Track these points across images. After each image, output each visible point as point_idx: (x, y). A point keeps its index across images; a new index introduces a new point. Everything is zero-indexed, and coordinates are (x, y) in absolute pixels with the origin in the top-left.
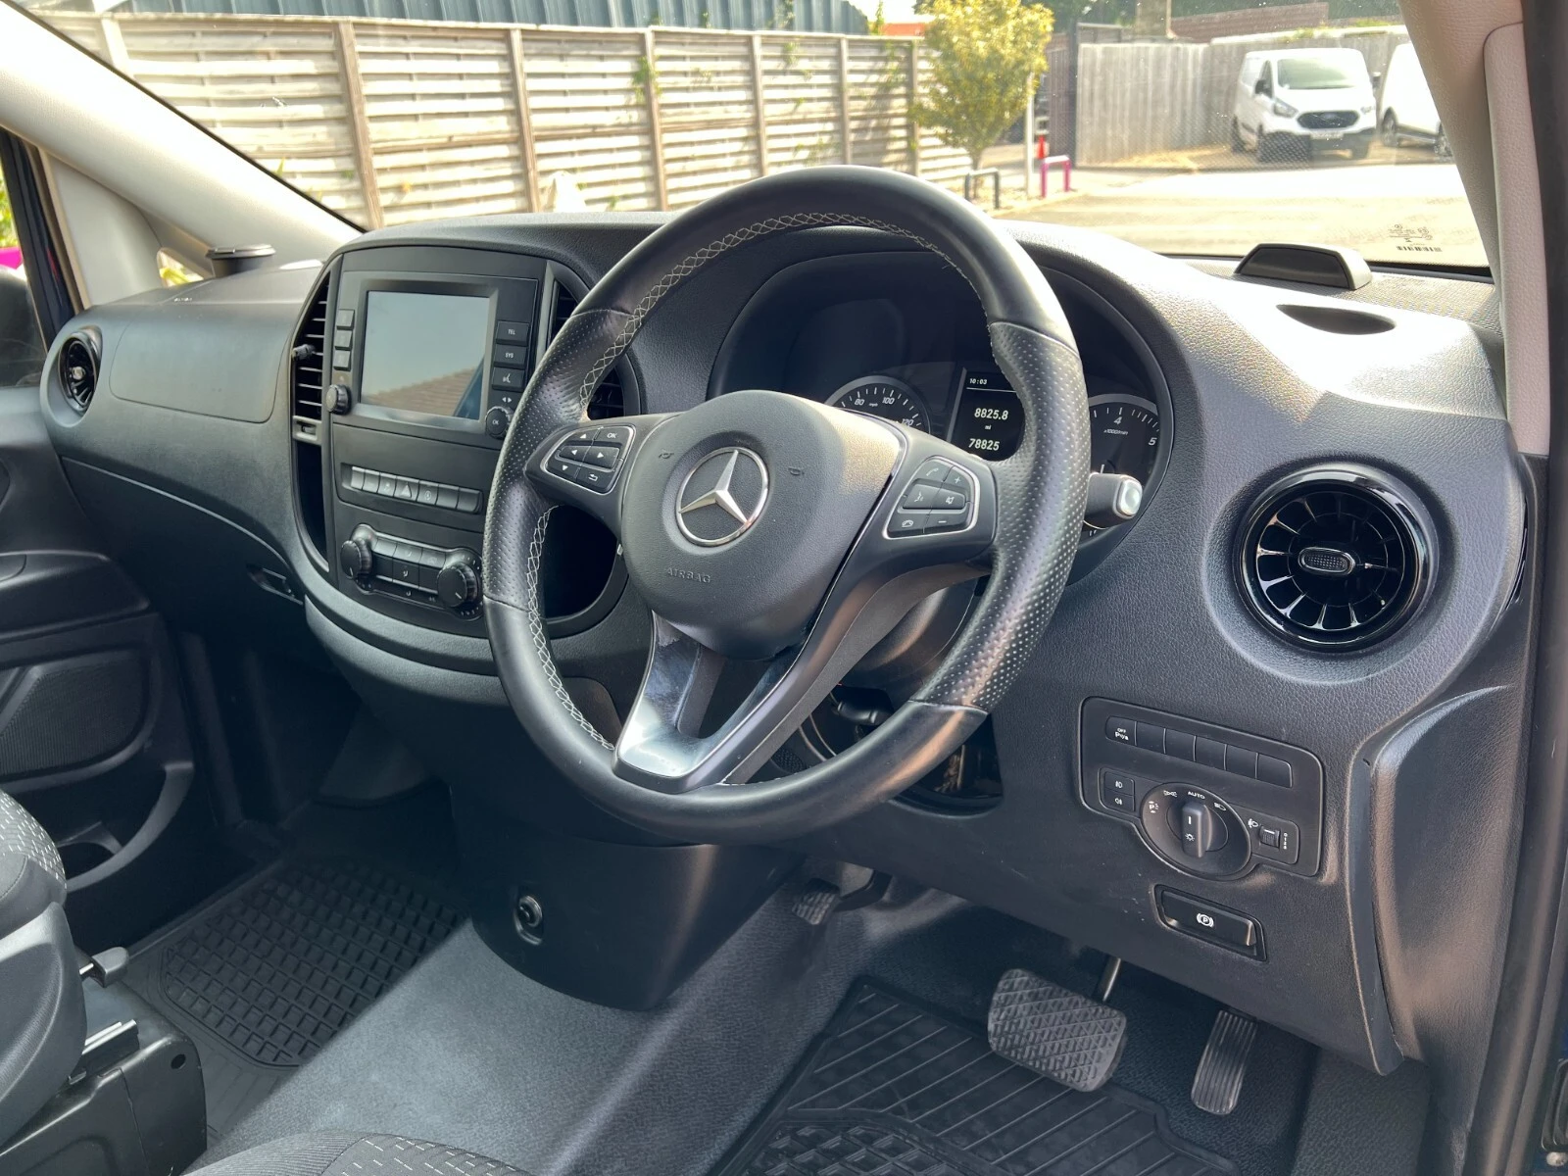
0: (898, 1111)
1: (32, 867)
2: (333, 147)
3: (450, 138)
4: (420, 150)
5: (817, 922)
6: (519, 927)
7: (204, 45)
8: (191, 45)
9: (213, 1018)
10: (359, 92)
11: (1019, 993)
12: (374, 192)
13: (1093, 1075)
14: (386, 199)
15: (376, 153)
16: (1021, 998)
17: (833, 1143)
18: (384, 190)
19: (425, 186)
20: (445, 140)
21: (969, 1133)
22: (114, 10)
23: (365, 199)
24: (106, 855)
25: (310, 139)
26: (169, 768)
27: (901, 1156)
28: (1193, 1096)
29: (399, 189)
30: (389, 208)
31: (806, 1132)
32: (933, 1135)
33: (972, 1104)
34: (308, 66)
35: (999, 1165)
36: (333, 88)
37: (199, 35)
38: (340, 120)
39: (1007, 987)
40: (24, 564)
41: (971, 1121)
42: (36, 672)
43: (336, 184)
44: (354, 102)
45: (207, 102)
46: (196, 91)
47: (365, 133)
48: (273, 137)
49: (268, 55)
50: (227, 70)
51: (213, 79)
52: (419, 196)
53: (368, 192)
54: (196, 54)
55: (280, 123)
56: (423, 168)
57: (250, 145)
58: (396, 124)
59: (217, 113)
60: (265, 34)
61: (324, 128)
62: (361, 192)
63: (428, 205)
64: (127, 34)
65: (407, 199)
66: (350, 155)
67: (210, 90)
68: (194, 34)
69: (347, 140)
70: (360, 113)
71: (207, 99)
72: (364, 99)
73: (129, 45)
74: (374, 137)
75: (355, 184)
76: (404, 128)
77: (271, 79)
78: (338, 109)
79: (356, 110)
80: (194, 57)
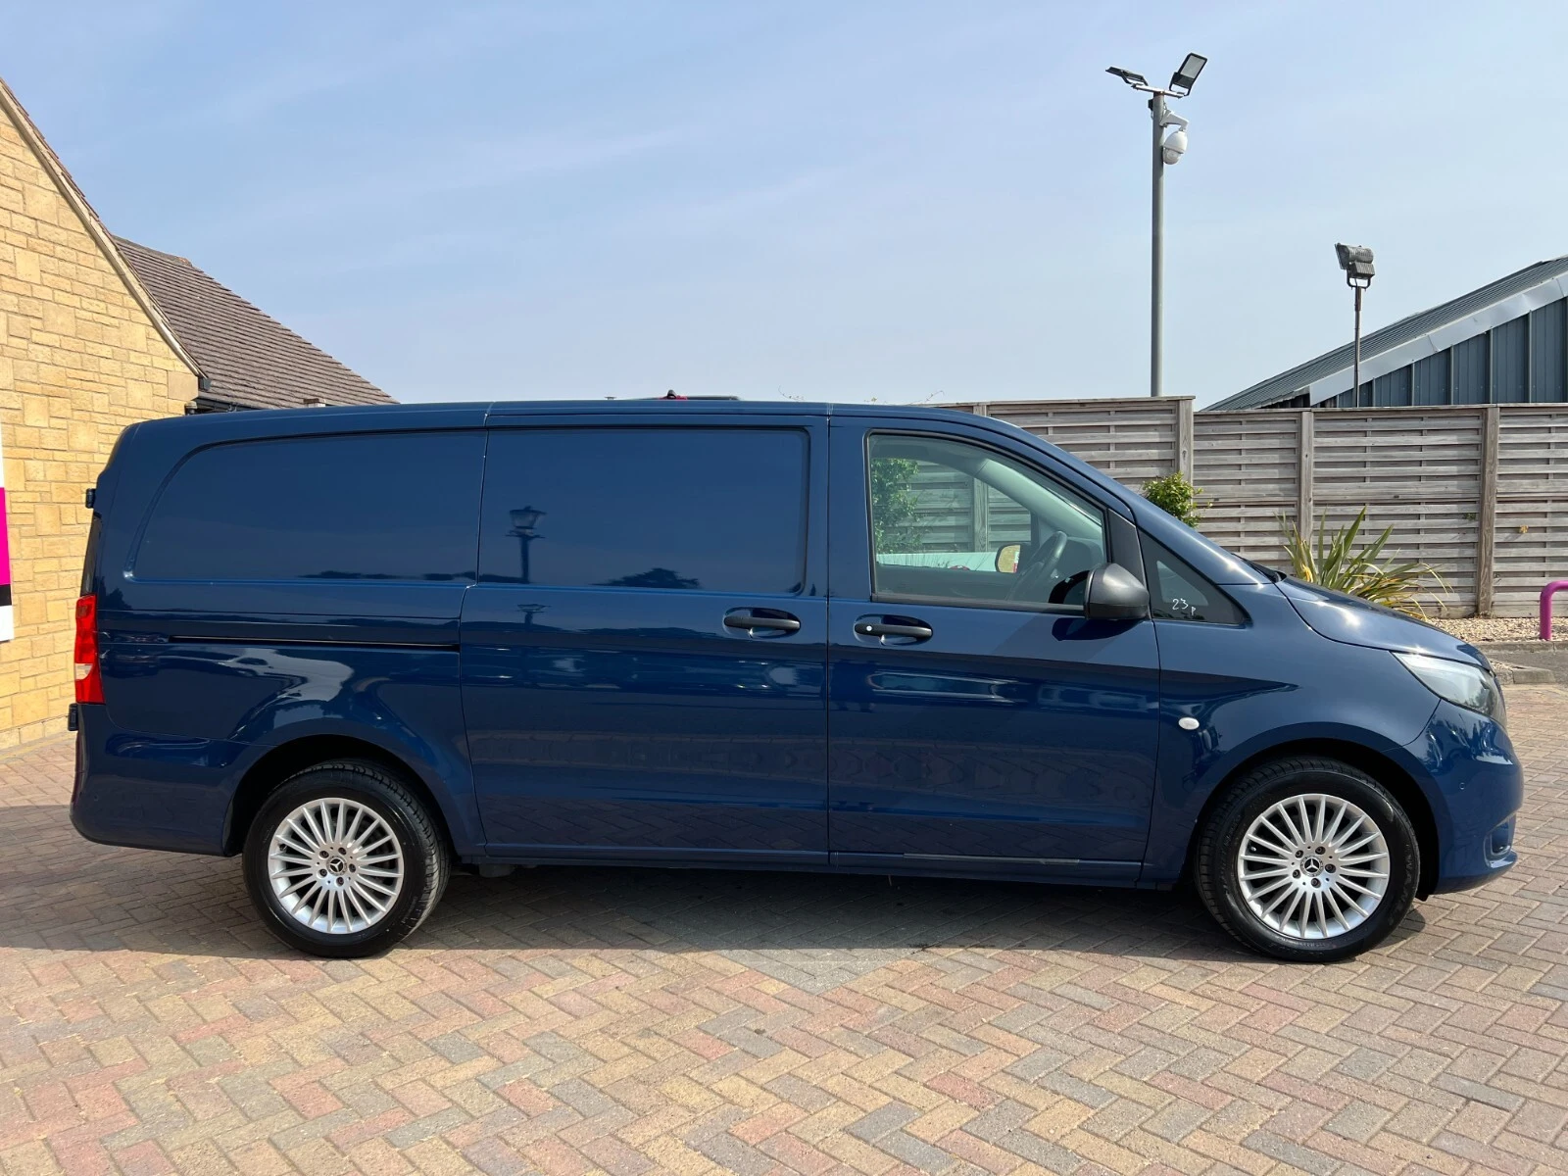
2: (1460, 496)
7: (1372, 427)
8: (1363, 427)
10: (1495, 456)
12: (1490, 531)
14: (1498, 538)
15: (1498, 502)
18: (1500, 530)
19: (1545, 529)
22: (1323, 404)
23: (1481, 537)
25: (1443, 489)
29: (1517, 530)
30: (1501, 545)
34: (1453, 439)
36: (1471, 454)
38: (1473, 477)
43: (1456, 524)
44: (1487, 465)
45: (1364, 464)
46: (1358, 457)
47: (1492, 487)
48: (1410, 489)
49: (1421, 432)
50: (1385, 442)
51: (1374, 448)
52: (1536, 536)
53: (1484, 532)
54: (1365, 432)
55: (1419, 478)
56: (1545, 514)
57: (1389, 494)
58: (1525, 481)
59: (1369, 471)
60: (1422, 419)
61: (1456, 482)
62: (1478, 530)
63: (1544, 544)
64: (1317, 420)
65: (1521, 538)
66: (1475, 502)
67: (1369, 456)
68: (1366, 420)
69: (1476, 490)
70: (1491, 472)
71: (1365, 462)
72: (1498, 462)
73: (1318, 428)
74: (1500, 490)
75: (1474, 524)
76: (1533, 484)
77: (1420, 448)
78: (1471, 469)
79: (1487, 470)
80: (1363, 434)
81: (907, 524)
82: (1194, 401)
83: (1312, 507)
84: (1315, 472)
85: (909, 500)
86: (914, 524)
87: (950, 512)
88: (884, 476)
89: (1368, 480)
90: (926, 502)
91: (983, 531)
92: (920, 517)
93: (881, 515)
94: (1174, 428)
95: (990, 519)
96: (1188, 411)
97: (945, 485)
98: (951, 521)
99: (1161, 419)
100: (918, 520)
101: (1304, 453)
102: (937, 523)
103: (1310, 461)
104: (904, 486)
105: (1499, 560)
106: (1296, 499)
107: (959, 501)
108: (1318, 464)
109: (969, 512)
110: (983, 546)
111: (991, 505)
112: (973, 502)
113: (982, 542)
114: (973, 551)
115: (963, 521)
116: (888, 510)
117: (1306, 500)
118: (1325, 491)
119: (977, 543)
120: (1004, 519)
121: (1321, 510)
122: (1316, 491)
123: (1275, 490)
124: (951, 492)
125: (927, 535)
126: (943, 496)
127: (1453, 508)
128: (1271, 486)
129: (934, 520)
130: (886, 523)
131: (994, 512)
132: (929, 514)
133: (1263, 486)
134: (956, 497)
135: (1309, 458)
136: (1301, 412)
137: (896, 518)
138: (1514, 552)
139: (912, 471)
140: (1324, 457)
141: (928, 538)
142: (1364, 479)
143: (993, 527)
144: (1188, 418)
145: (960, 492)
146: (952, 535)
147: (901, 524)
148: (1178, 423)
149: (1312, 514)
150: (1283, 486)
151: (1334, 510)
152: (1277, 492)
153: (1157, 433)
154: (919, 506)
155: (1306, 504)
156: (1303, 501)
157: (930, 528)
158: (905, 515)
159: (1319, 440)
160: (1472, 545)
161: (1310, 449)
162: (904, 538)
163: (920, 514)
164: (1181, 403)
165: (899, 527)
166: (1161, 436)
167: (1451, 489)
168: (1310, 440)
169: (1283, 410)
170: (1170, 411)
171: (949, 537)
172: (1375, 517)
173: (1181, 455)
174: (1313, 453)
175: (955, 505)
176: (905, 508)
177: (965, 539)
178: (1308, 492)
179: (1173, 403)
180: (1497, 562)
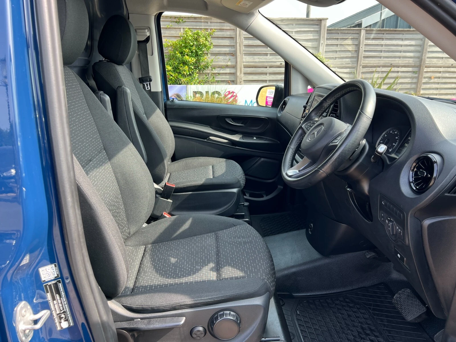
0: (370, 308)
1: (239, 181)
2: (413, 65)
3: (452, 65)
4: (441, 67)
5: (368, 257)
6: (309, 230)
7: (385, 37)
8: (382, 37)
9: (264, 230)
10: (426, 50)
11: (405, 293)
12: (422, 78)
13: (410, 318)
14: (424, 80)
15: (426, 67)
16: (405, 295)
17: (351, 305)
18: (425, 78)
19: (439, 78)
20: (450, 65)
21: (382, 320)
22: (366, 27)
23: (418, 80)
24: (263, 197)
25: (407, 62)
26: (279, 187)
27: (363, 315)
28: (434, 337)
29: (430, 78)
30: (424, 83)
31: (348, 300)
32: (373, 316)
33: (387, 316)
34: (413, 43)
35: (383, 329)
36: (419, 48)
37: (385, 34)
38: (418, 57)
39: (403, 291)
40: (266, 140)
41: (384, 319)
42: (262, 159)
43: (411, 75)
44: (424, 53)
45: (381, 51)
46: (379, 48)
47: (425, 61)
48: (397, 61)
49: (402, 39)
50: (389, 43)
51: (386, 45)
52: (436, 80)
53: (420, 78)
54: (383, 39)
55: (400, 57)
56: (440, 72)
57: (389, 63)
58: (435, 60)
59: (383, 54)
60: (403, 34)
61: (412, 59)
62: (418, 78)
63: (438, 83)
64: (366, 33)
65: (432, 81)
66: (418, 67)
67: (384, 48)
68: (384, 34)
69: (418, 63)
70: (425, 56)
71: (382, 51)
72: (427, 52)
73: (367, 36)
74: (427, 63)
75: (416, 75)
76: (437, 61)
77: (401, 46)
78: (417, 55)
79: (424, 55)
80: (382, 39)
81: (208, 72)
82: (327, 21)
83: (361, 69)
84: (364, 54)
85: (209, 60)
86: (212, 72)
87: (227, 67)
88: (198, 49)
89: (382, 58)
90: (217, 62)
91: (241, 76)
92: (214, 69)
93: (197, 67)
94: (319, 32)
95: (243, 70)
96: (325, 25)
97: (225, 54)
98: (228, 71)
99: (313, 28)
100: (213, 70)
101: (361, 46)
102: (221, 72)
103: (363, 49)
104: (207, 54)
105: (424, 89)
106: (355, 65)
107: (231, 62)
108: (365, 51)
109: (234, 67)
110: (241, 82)
111: (244, 64)
112: (236, 63)
113: (240, 80)
114: (236, 84)
115: (233, 71)
116: (200, 65)
117: (359, 65)
118: (367, 62)
119: (238, 81)
120: (249, 70)
121: (365, 70)
122: (364, 62)
123: (348, 61)
124: (228, 57)
125: (217, 77)
126: (224, 59)
127: (410, 69)
128: (347, 60)
129: (220, 70)
130: (200, 70)
131: (245, 67)
132: (219, 67)
133: (344, 60)
134: (229, 60)
135: (362, 48)
136: (361, 30)
137: (204, 69)
138: (428, 86)
139: (210, 47)
140: (368, 48)
141: (218, 78)
142: (380, 57)
143: (245, 74)
144: (324, 28)
145: (231, 57)
146: (228, 77)
147: (206, 72)
148: (320, 30)
149: (361, 71)
150: (352, 60)
151: (369, 69)
152: (350, 62)
153: (312, 34)
154: (214, 64)
155: (359, 67)
156: (358, 66)
157: (219, 73)
158: (208, 67)
159: (366, 41)
160: (415, 83)
161: (363, 45)
162: (207, 78)
163: (214, 67)
164: (322, 21)
165: (205, 73)
166: (313, 36)
167: (410, 62)
168: (364, 41)
169: (354, 29)
170: (317, 25)
171: (227, 78)
172: (383, 72)
173: (321, 44)
174: (364, 47)
175: (229, 63)
176: (208, 64)
177: (233, 79)
178: (361, 61)
179: (319, 21)
180: (422, 90)
